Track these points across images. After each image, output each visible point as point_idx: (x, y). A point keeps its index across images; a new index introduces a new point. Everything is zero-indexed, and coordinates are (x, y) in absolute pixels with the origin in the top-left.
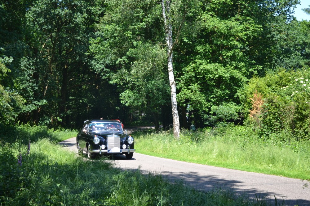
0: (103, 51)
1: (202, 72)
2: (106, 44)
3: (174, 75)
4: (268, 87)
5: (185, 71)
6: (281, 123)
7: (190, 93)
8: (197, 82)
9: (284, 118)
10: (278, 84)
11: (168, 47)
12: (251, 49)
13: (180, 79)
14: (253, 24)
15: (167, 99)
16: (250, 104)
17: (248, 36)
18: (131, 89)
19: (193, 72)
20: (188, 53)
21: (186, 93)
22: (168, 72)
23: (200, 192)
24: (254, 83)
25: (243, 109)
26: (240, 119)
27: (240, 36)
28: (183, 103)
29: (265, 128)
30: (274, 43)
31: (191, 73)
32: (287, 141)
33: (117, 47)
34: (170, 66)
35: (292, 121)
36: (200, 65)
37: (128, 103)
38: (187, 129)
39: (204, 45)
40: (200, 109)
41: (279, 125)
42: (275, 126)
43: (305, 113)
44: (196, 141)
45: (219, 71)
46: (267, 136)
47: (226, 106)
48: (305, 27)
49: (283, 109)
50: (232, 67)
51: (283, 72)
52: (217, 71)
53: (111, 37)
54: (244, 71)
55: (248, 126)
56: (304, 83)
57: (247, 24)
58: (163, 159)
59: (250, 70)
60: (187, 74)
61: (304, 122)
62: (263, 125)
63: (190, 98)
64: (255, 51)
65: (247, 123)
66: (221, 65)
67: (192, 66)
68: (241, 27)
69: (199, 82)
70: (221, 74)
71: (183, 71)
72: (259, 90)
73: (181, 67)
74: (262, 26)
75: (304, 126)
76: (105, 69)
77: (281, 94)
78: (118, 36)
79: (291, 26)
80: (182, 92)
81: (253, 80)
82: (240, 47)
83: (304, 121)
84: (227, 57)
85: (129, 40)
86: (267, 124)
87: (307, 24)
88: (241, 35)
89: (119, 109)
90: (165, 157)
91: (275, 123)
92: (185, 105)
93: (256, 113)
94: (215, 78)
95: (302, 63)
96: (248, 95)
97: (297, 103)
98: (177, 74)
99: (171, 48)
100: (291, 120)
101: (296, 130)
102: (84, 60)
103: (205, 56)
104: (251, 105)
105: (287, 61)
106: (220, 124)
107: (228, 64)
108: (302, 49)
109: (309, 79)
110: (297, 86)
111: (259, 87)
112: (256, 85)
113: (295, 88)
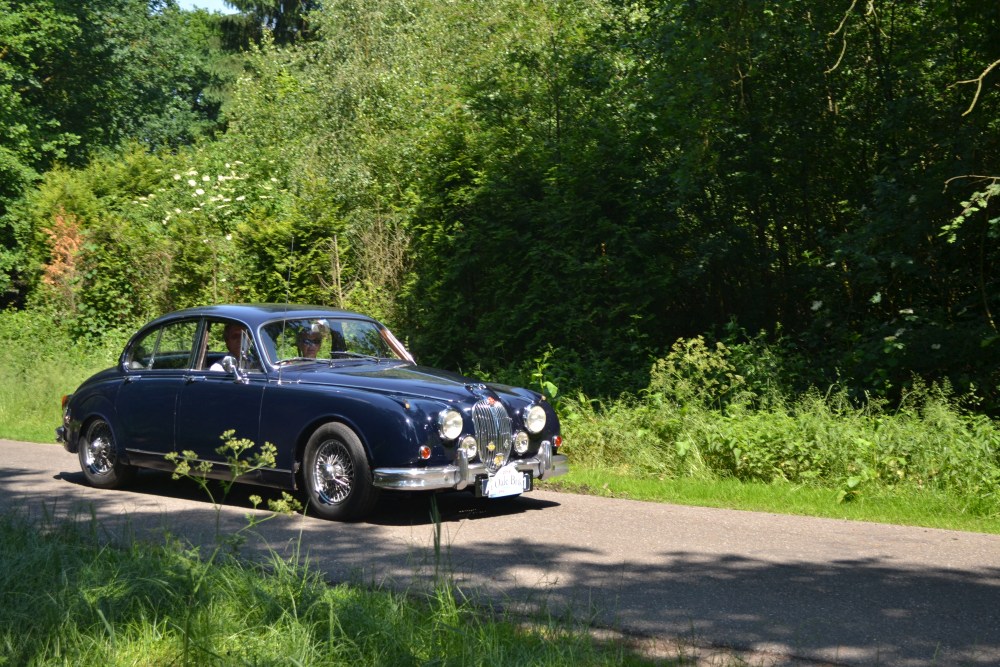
4: (98, 197)
6: (134, 299)
9: (142, 286)
10: (125, 190)
12: (46, 86)
14: (49, 10)
16: (44, 246)
17: (34, 46)
24: (55, 185)
25: (25, 261)
26: (17, 291)
27: (11, 46)
29: (90, 316)
30: (115, 70)
35: (167, 293)
41: (129, 306)
42: (116, 309)
43: (202, 271)
46: (95, 339)
48: (204, 28)
49: (141, 259)
51: (140, 154)
54: (26, 150)
55: (39, 311)
56: (197, 187)
57: (31, 11)
59: (45, 147)
61: (198, 296)
62: (82, 307)
64: (60, 92)
65: (36, 301)
68: (14, 18)
72: (73, 207)
74: (76, 19)
77: (134, 216)
79: (163, 24)
81: (53, 178)
82: (13, 79)
83: (198, 292)
86: (96, 302)
87: (209, 19)
88: (16, 41)
91: (118, 300)
93: (61, 272)
95: (194, 129)
96: (40, 220)
97: (180, 244)
100: (164, 290)
104: (47, 248)
105: (153, 125)
108: (196, 91)
109: (213, 173)
110: (179, 196)
111: (70, 197)
112: (62, 190)
113: (174, 199)
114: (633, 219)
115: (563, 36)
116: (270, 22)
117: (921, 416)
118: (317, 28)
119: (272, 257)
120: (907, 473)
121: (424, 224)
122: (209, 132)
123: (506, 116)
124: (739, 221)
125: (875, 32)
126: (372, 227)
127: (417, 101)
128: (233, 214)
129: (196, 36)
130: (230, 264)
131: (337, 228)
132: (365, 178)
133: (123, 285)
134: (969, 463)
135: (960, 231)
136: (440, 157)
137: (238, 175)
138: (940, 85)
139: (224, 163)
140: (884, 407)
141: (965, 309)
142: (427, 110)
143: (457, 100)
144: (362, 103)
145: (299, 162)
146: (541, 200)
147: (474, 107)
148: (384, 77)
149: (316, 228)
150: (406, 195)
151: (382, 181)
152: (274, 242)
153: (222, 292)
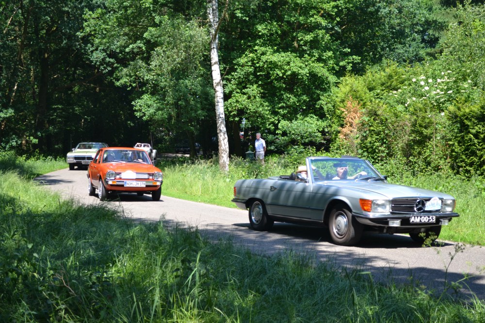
0: (106, 31)
1: (265, 66)
2: (112, 19)
3: (220, 71)
4: (370, 91)
5: (239, 65)
6: (388, 148)
7: (246, 101)
8: (256, 83)
9: (393, 141)
10: (385, 87)
11: (210, 26)
12: (343, 31)
13: (230, 77)
15: (208, 110)
16: (340, 118)
17: (338, 9)
18: (151, 94)
19: (251, 66)
20: (242, 36)
21: (240, 100)
22: (210, 66)
23: (259, 255)
24: (347, 85)
25: (330, 125)
26: (325, 142)
27: (325, 9)
28: (234, 116)
29: (364, 156)
31: (248, 67)
32: (398, 176)
33: (129, 25)
34: (215, 56)
35: (407, 145)
36: (261, 55)
37: (147, 117)
38: (241, 157)
39: (269, 23)
40: (261, 126)
41: (386, 152)
42: (379, 153)
43: (427, 133)
44: (255, 176)
45: (292, 64)
47: (302, 121)
49: (393, 125)
50: (313, 59)
51: (393, 67)
52: (289, 65)
53: (119, 8)
54: (331, 66)
55: (337, 153)
56: (425, 85)
58: (202, 204)
59: (341, 64)
60: (241, 69)
61: (424, 147)
62: (360, 151)
63: (246, 108)
64: (350, 33)
65: (336, 148)
66: (295, 55)
67: (250, 57)
69: (260, 83)
70: (295, 70)
71: (235, 64)
72: (355, 95)
73: (231, 59)
75: (425, 152)
76: (108, 59)
77: (390, 101)
78: (131, 6)
80: (234, 98)
81: (346, 80)
82: (326, 26)
83: (425, 144)
84: (306, 43)
85: (149, 13)
86: (368, 149)
88: (328, 7)
89: (132, 124)
90: (204, 202)
91: (380, 148)
92: (237, 119)
93: (349, 132)
94: (285, 77)
95: (422, 53)
96: (338, 103)
97: (415, 117)
98: (225, 68)
99: (216, 26)
100: (405, 143)
101: (412, 159)
102: (76, 45)
103: (270, 40)
104: (342, 119)
105: (399, 51)
106: (293, 149)
107: (306, 53)
108: (423, 32)
109: (434, 78)
110: (415, 90)
111: (355, 91)
112: (351, 87)
113: (412, 92)
119: (468, 126)
122: (433, 56)
128: (445, 100)
130: (443, 129)
133: (383, 140)
137: (448, 78)
139: (441, 72)
152: (469, 117)
153: (439, 145)
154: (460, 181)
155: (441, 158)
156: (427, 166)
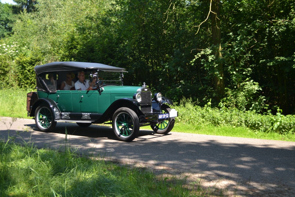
43: (7, 70)
48: (8, 8)
56: (6, 48)
61: (6, 76)
75: (6, 78)
87: (9, 6)
95: (5, 34)
108: (6, 24)
109: (10, 45)
114: (116, 58)
115: (100, 13)
116: (25, 7)
117: (184, 106)
118: (38, 8)
119: (25, 66)
120: (181, 120)
121: (64, 59)
122: (9, 35)
123: (85, 32)
124: (142, 59)
125: (175, 14)
126: (51, 59)
127: (63, 28)
128: (15, 55)
129: (6, 10)
130: (14, 68)
131: (42, 59)
132: (49, 47)
134: (196, 118)
135: (195, 62)
136: (68, 42)
137: (16, 45)
138: (190, 27)
139: (13, 42)
140: (176, 104)
141: (195, 81)
142: (65, 30)
143: (73, 28)
144: (49, 28)
145: (33, 42)
146: (94, 53)
147: (77, 29)
148: (55, 21)
149: (36, 59)
150: (60, 51)
151: (54, 48)
152: (26, 62)
153: (12, 75)
154: (22, 91)
155: (13, 81)
156: (7, 84)
